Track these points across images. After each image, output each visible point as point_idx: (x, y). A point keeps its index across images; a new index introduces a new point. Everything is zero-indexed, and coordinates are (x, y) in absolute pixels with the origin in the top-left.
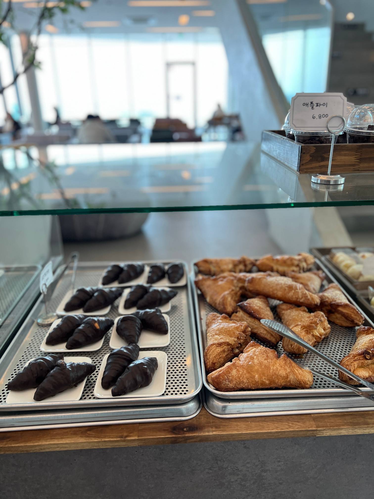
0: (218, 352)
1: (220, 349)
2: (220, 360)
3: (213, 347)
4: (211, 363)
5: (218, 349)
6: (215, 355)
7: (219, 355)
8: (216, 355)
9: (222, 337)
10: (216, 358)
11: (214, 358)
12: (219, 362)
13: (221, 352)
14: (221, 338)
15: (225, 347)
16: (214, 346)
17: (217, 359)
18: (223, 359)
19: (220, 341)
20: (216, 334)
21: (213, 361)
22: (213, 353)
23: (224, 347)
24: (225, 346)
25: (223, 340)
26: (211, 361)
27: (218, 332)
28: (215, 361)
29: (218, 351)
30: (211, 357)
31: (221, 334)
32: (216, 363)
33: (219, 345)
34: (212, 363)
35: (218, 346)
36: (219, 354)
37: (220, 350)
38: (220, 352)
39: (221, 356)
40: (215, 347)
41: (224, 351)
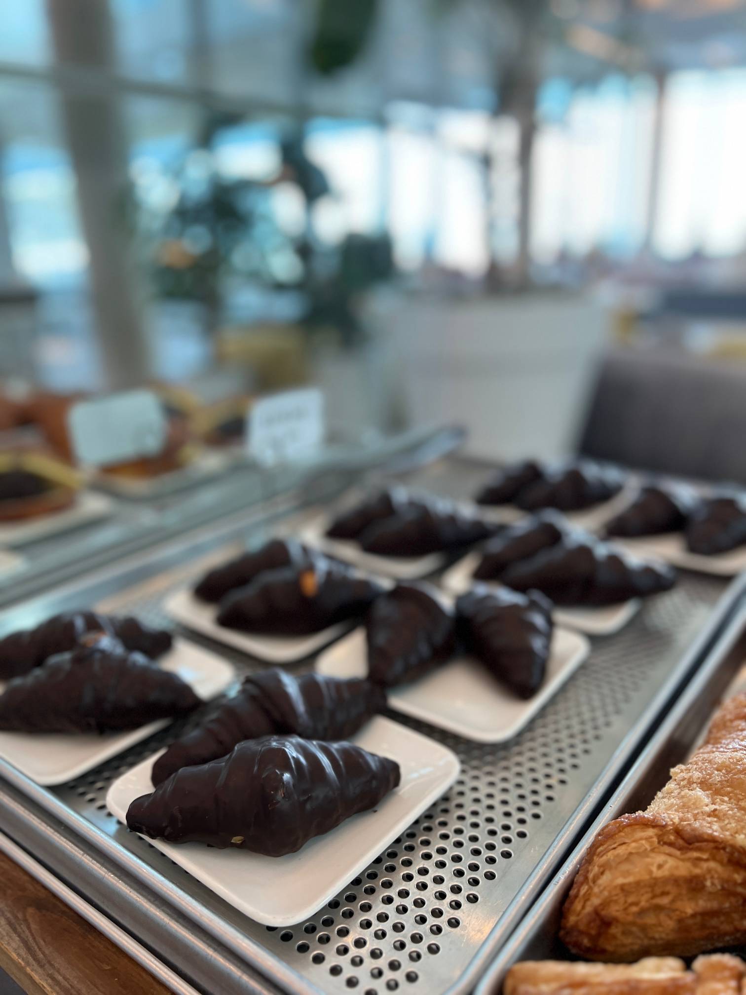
0: (657, 873)
1: (671, 862)
2: (650, 919)
3: (640, 834)
4: (589, 909)
5: (660, 859)
6: (630, 879)
7: (658, 891)
8: (638, 884)
9: (725, 807)
10: (631, 899)
11: (618, 891)
12: (644, 928)
13: (676, 881)
14: (714, 813)
15: (712, 864)
16: (651, 832)
17: (634, 909)
18: (670, 924)
19: (697, 825)
20: (704, 784)
21: (606, 904)
22: (625, 867)
23: (705, 865)
24: (713, 858)
25: (716, 827)
26: (596, 901)
27: (718, 779)
28: (614, 910)
29: (660, 867)
30: (604, 880)
31: (727, 794)
32: (616, 920)
33: (681, 842)
34: (596, 912)
35: (671, 844)
36: (655, 886)
37: (677, 868)
38: (666, 880)
39: (665, 901)
40: (648, 839)
41: (694, 885)
